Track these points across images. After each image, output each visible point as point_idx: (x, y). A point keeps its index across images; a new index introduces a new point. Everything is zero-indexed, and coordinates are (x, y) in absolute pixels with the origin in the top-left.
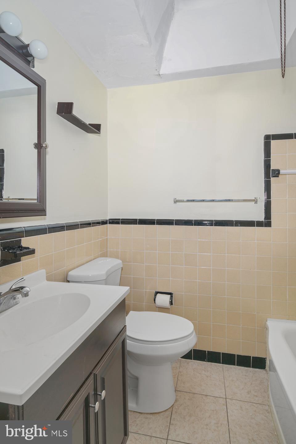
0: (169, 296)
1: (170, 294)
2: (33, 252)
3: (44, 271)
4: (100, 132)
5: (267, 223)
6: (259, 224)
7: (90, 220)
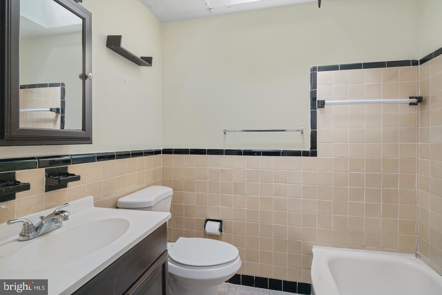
0: (219, 223)
1: (220, 221)
2: (78, 178)
3: (91, 197)
4: (151, 64)
5: (313, 153)
6: (306, 154)
7: (142, 150)
